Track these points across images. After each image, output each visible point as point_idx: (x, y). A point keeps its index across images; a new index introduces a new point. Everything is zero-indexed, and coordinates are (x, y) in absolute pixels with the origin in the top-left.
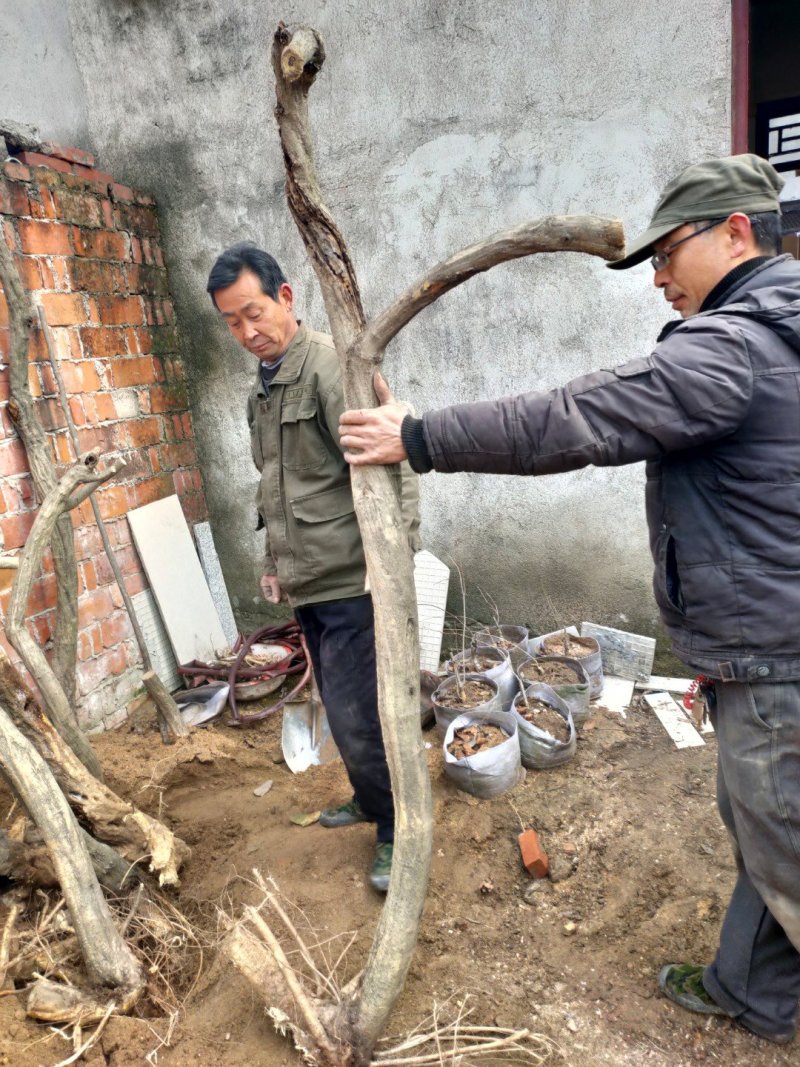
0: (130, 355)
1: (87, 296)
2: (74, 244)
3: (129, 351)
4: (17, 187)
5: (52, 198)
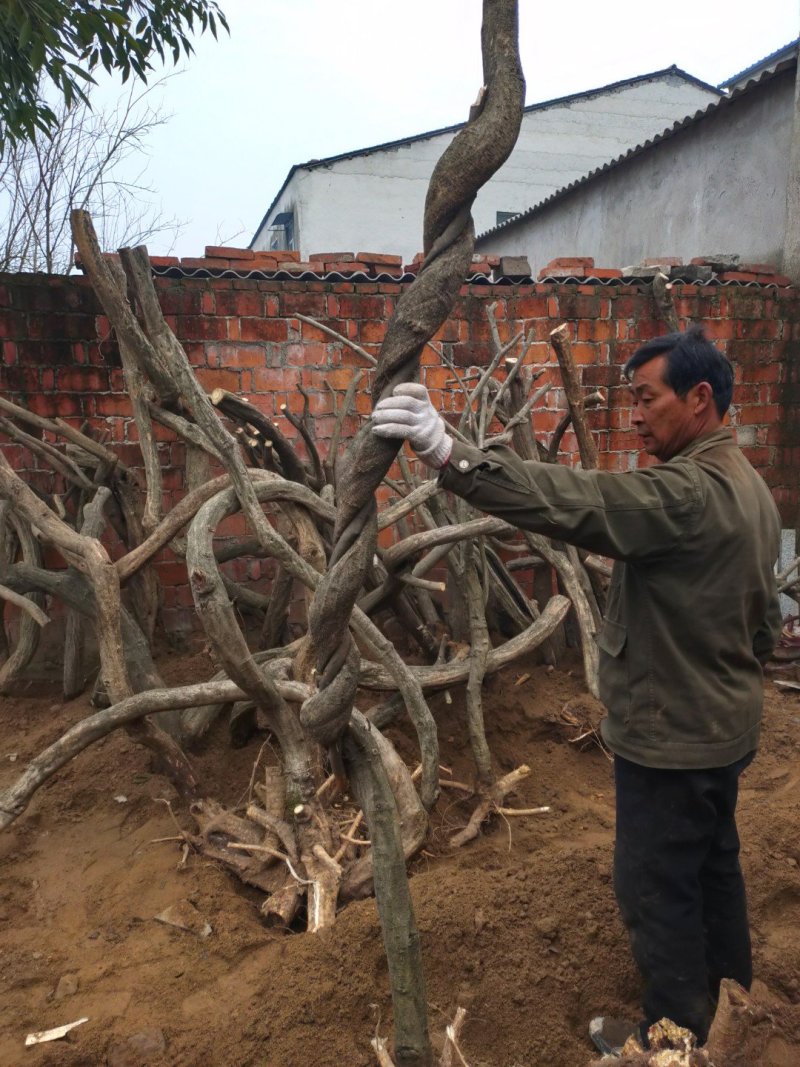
0: (759, 403)
2: (736, 331)
3: (760, 401)
4: (705, 300)
5: (728, 304)
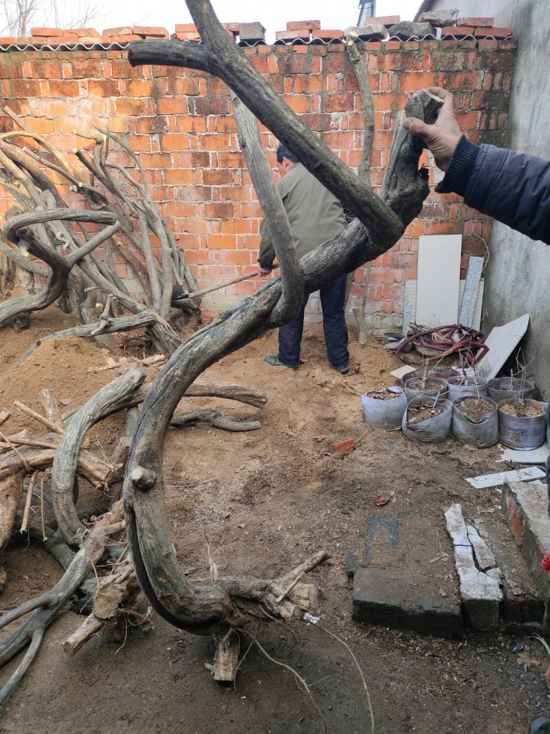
2: (437, 82)
4: (408, 54)
5: (430, 57)
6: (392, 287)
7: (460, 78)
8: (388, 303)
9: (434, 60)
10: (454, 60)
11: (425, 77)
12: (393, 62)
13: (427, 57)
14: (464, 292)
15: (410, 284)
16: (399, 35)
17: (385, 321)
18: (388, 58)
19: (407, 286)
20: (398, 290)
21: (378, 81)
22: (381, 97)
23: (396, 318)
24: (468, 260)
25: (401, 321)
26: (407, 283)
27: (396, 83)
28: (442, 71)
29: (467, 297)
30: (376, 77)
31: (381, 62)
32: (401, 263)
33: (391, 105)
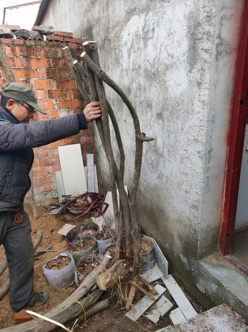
1: (53, 80)
2: (50, 64)
3: (68, 97)
4: (29, 48)
5: (43, 50)
6: (47, 176)
7: (61, 62)
8: (47, 186)
9: (45, 52)
10: (57, 52)
11: (42, 60)
12: (21, 51)
13: (41, 50)
14: (87, 173)
15: (58, 173)
16: (21, 36)
17: (47, 196)
18: (17, 49)
19: (56, 175)
20: (52, 178)
21: (14, 61)
22: (18, 71)
23: (53, 193)
24: (86, 156)
25: (57, 194)
26: (56, 173)
27: (25, 63)
28: (51, 58)
29: (89, 175)
30: (12, 59)
31: (13, 51)
32: (50, 163)
33: (25, 75)
